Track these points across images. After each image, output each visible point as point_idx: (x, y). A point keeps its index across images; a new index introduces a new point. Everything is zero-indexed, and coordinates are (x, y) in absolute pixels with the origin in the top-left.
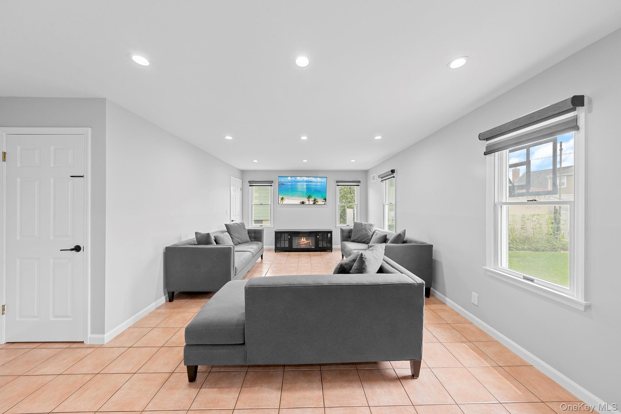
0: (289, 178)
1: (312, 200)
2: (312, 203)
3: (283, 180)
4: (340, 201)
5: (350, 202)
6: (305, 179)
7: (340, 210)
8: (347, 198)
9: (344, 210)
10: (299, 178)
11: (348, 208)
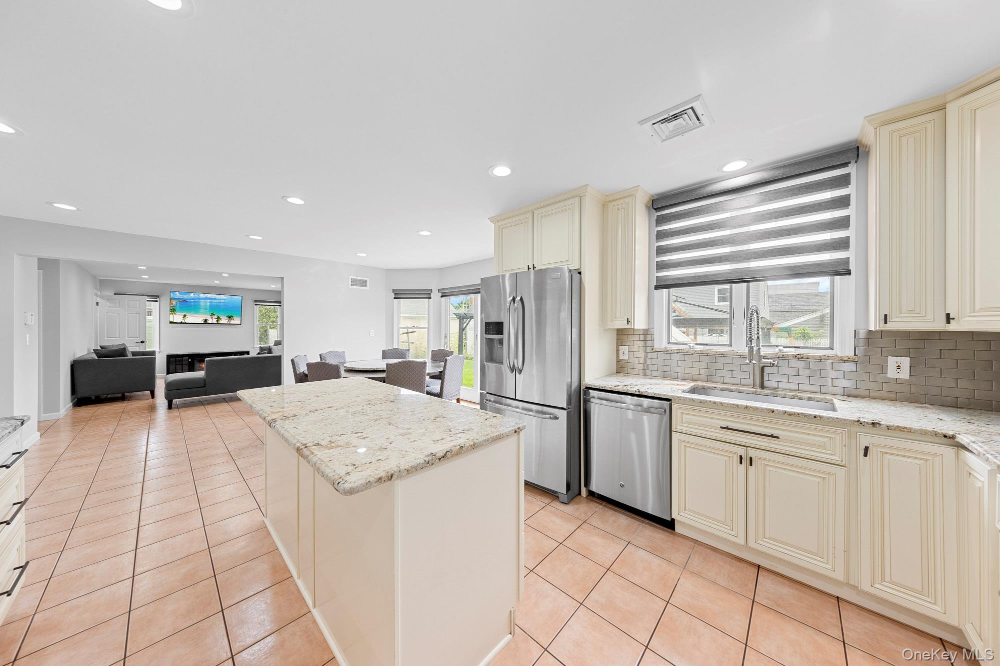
0: (192, 295)
1: (215, 317)
2: (215, 321)
3: (185, 297)
4: (259, 321)
5: (273, 322)
6: (209, 296)
7: (260, 331)
8: (270, 317)
9: (266, 331)
10: (202, 295)
11: (271, 328)
